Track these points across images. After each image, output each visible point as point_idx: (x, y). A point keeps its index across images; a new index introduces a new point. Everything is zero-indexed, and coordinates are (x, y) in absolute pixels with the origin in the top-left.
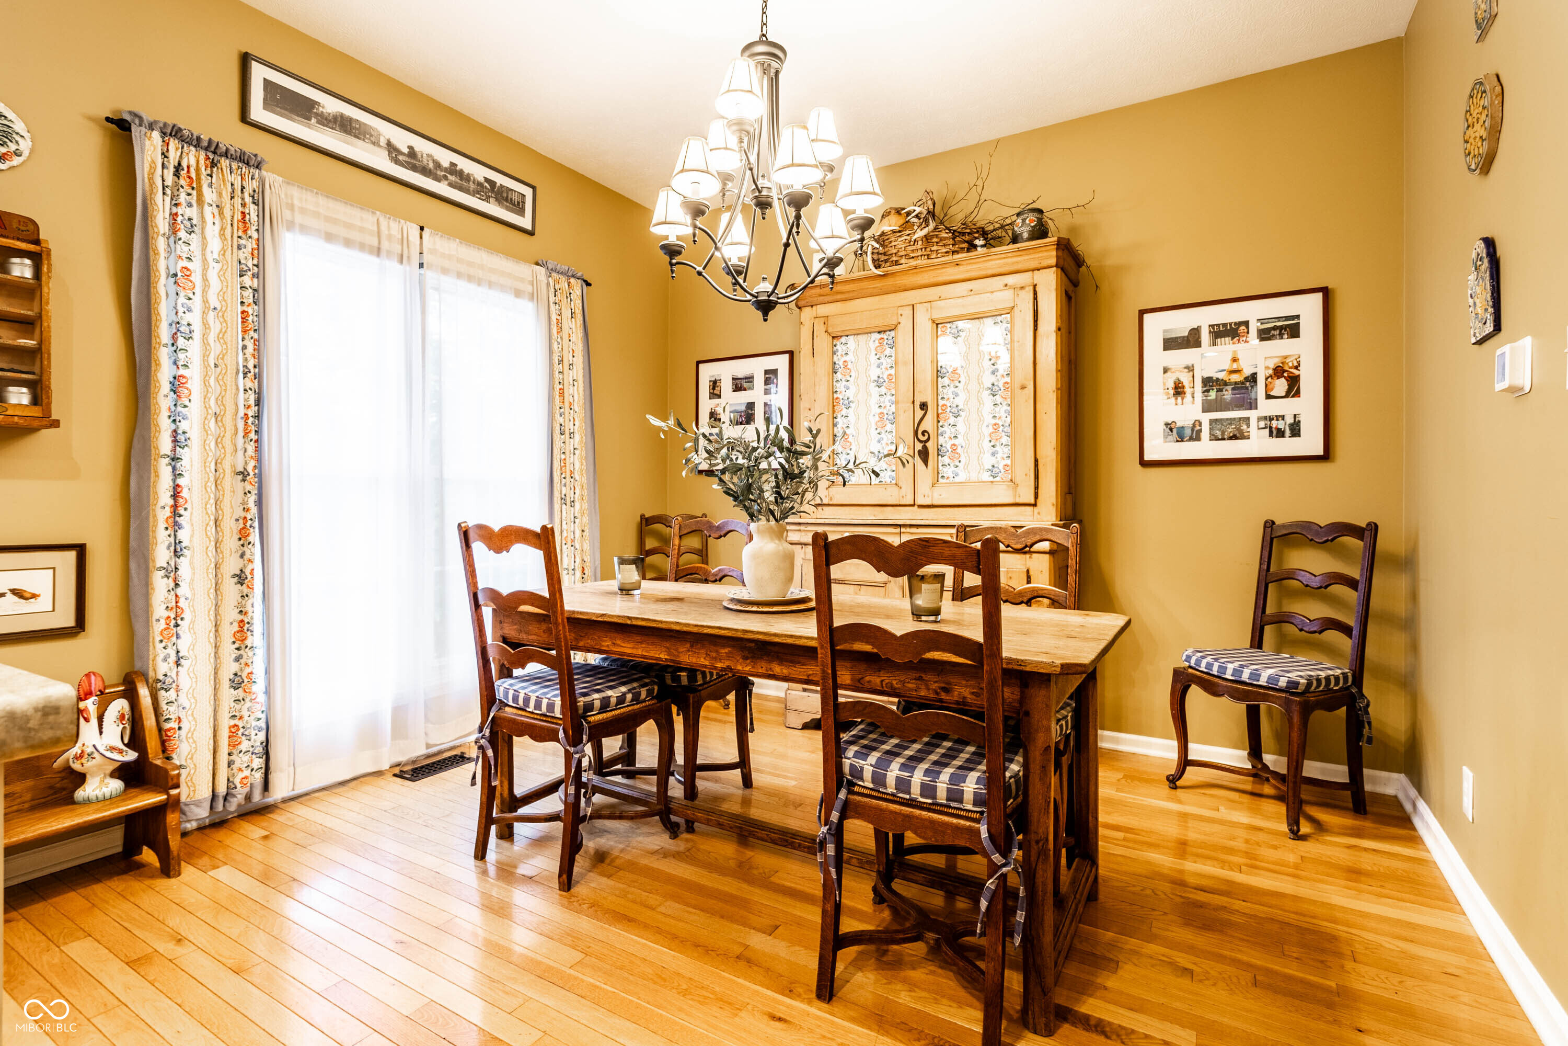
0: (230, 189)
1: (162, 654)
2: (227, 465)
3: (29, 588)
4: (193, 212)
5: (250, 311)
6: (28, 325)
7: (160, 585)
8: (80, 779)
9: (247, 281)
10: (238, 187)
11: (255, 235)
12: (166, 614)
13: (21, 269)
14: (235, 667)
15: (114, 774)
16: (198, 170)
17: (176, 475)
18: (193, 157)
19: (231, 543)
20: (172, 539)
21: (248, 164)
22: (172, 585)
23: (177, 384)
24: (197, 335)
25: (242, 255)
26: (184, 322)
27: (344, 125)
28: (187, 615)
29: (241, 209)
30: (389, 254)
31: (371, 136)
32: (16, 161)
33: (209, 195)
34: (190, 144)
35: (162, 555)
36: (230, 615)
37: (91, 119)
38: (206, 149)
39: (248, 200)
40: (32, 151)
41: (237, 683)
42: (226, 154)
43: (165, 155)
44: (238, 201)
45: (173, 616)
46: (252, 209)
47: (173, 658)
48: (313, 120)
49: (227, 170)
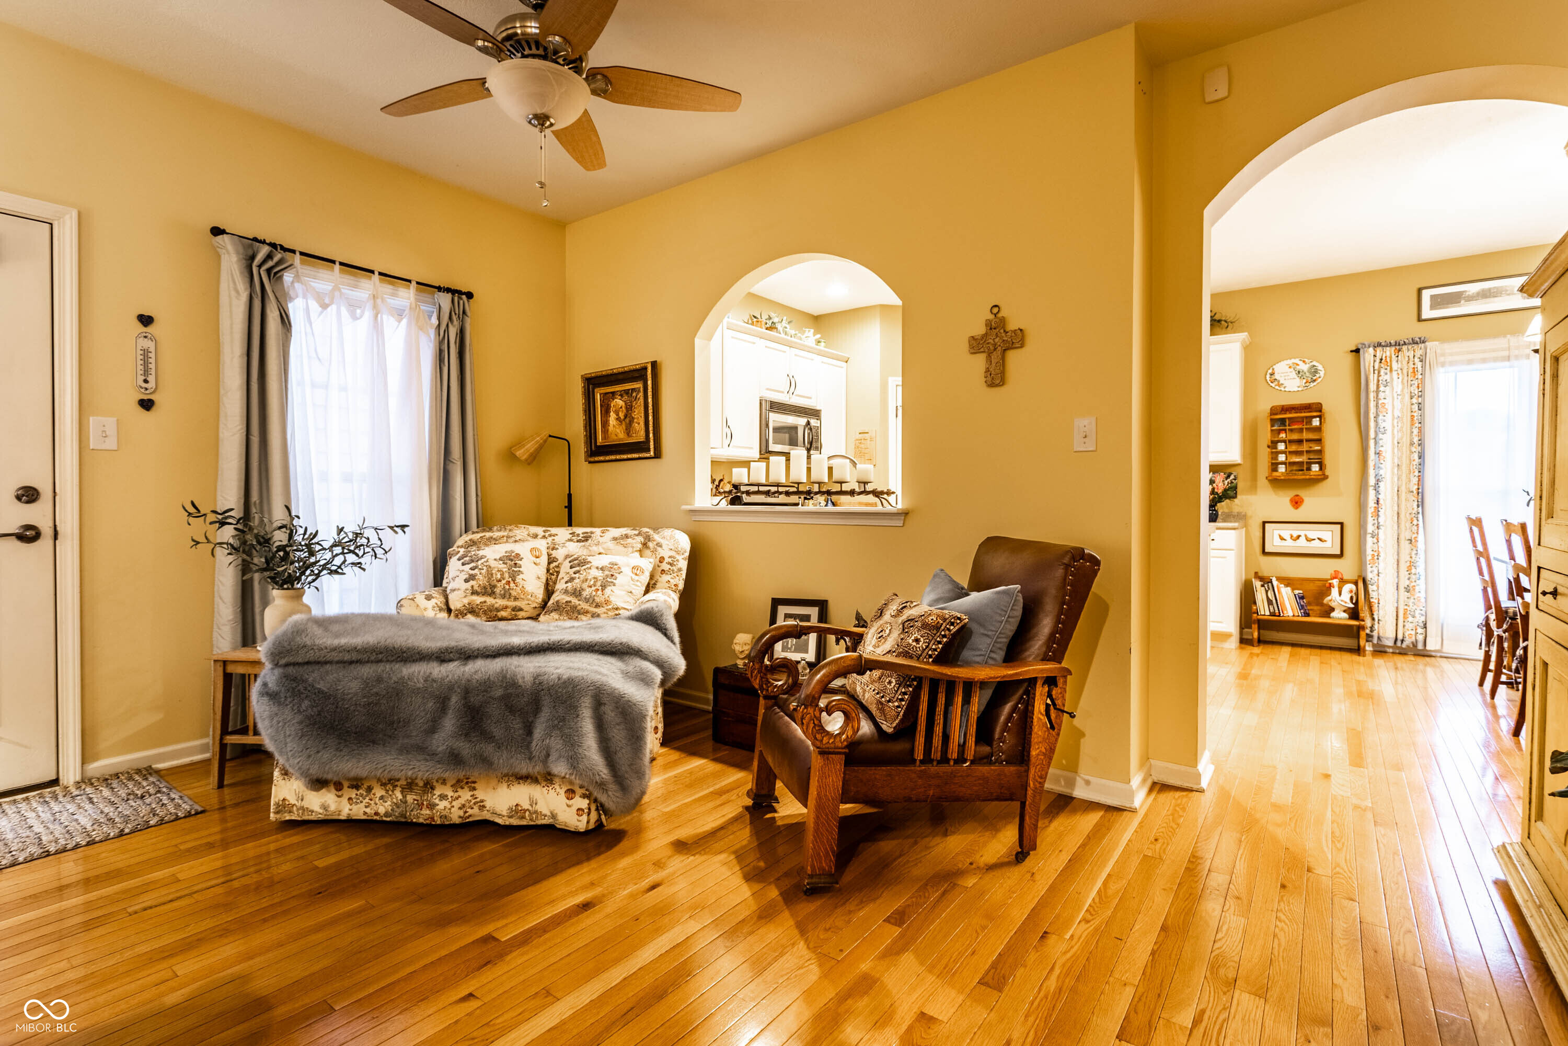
0: (1407, 359)
1: (1369, 569)
2: (1403, 489)
3: (1324, 538)
4: (1388, 377)
5: (1415, 414)
6: (1319, 441)
7: (1370, 541)
8: (1333, 609)
9: (1414, 401)
10: (1411, 357)
11: (1420, 377)
12: (1372, 553)
13: (1316, 422)
14: (1407, 582)
15: (1344, 611)
16: (1391, 357)
17: (1378, 492)
18: (1389, 351)
19: (1405, 523)
20: (1376, 521)
21: (1417, 343)
22: (1376, 541)
23: (1378, 454)
24: (1389, 432)
25: (1412, 389)
26: (1382, 427)
27: (1485, 295)
28: (1382, 554)
29: (1413, 366)
30: (1517, 357)
31: (1507, 291)
32: (1320, 380)
33: (1395, 366)
34: (1387, 346)
35: (1370, 528)
36: (1405, 557)
37: (1347, 352)
38: (1395, 345)
39: (1417, 360)
40: (1325, 374)
41: (1407, 590)
42: (1405, 344)
43: (1375, 356)
44: (1411, 363)
45: (1376, 554)
46: (1419, 364)
47: (1376, 572)
48: (1463, 302)
49: (1407, 352)
